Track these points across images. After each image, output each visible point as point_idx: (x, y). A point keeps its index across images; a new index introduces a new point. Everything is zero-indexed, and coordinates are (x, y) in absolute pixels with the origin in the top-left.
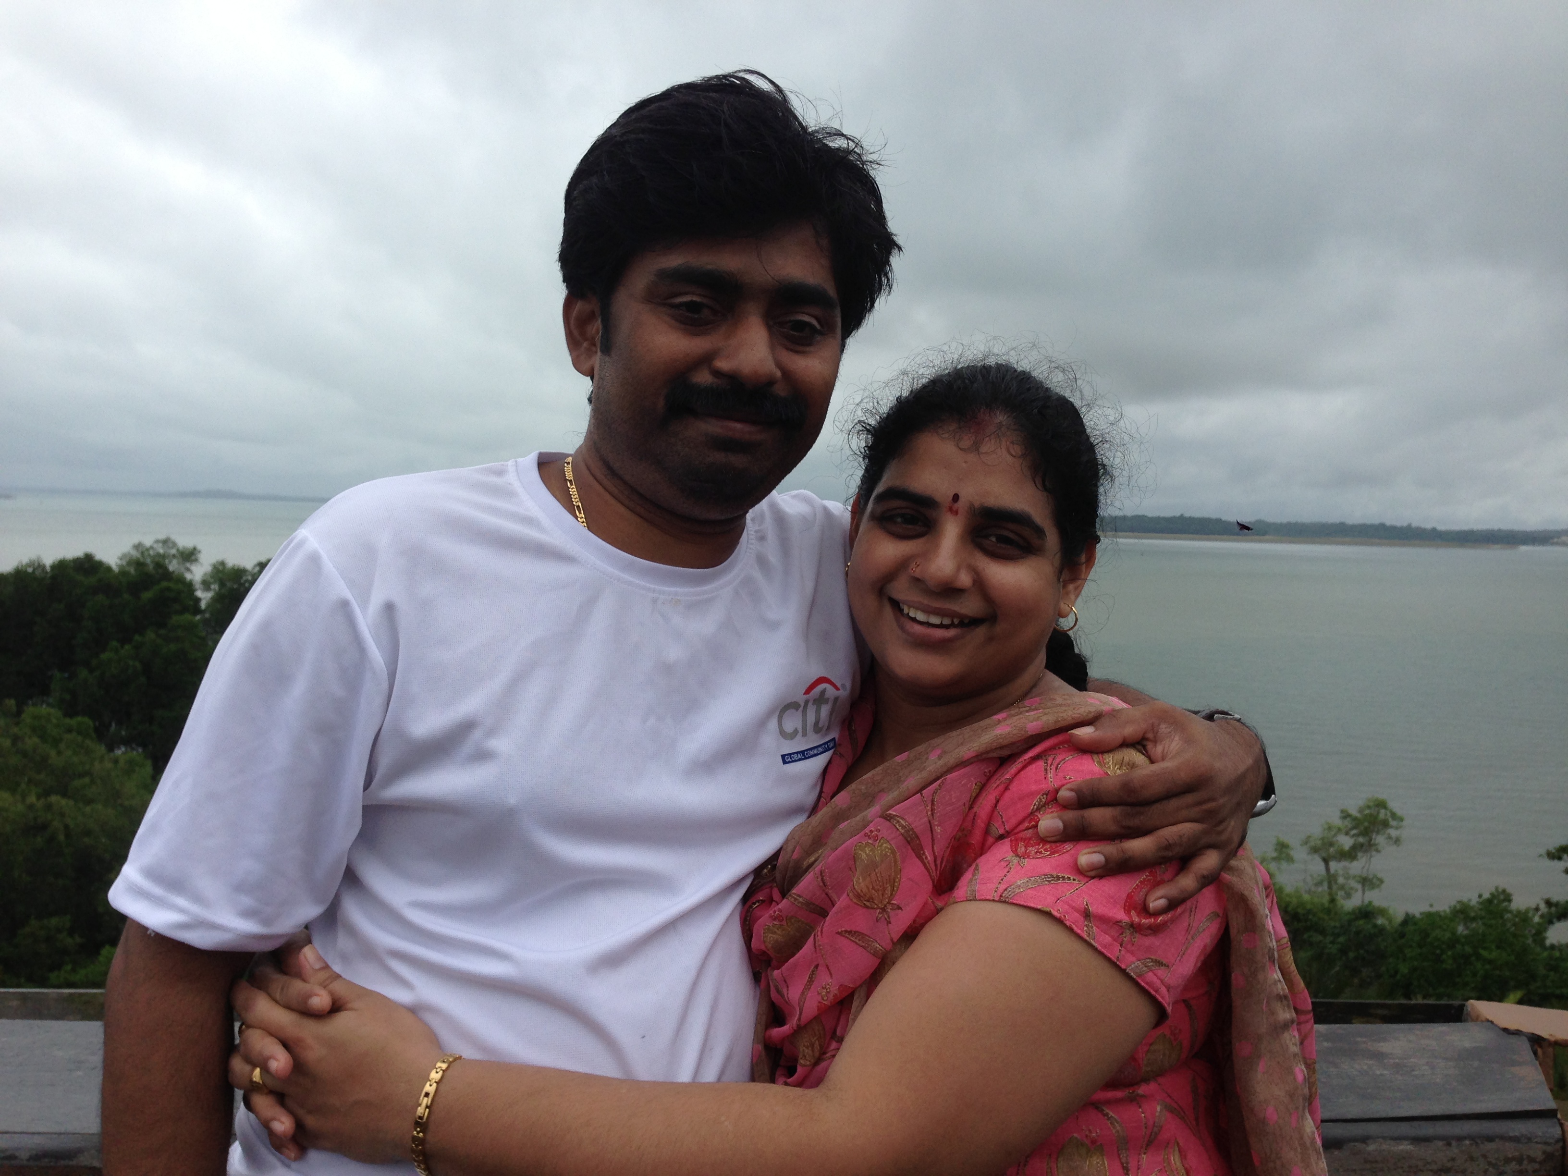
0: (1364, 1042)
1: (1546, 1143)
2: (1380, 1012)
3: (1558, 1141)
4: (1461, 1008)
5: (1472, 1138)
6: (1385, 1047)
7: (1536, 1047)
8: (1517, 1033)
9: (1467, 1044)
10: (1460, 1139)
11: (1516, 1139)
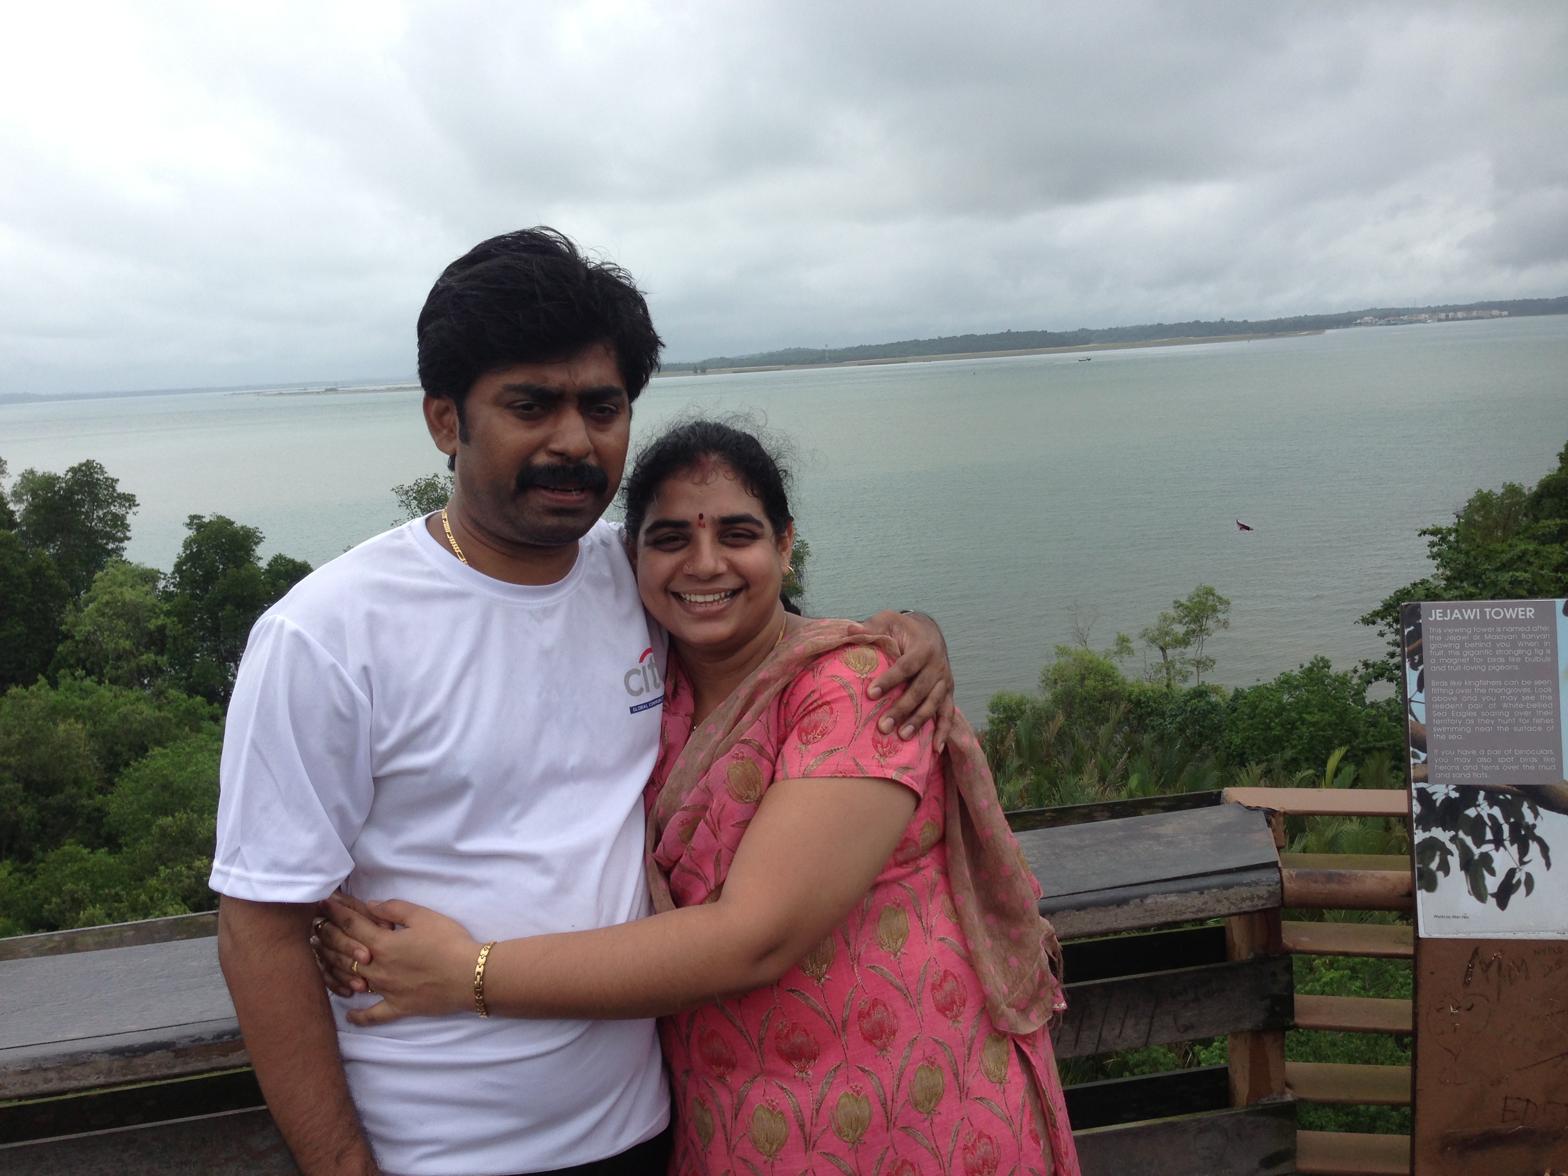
0: (1148, 828)
1: (1269, 885)
2: (1160, 804)
3: (1277, 883)
4: (1219, 794)
5: (1217, 887)
6: (1161, 830)
7: (1270, 817)
8: (1257, 809)
9: (1220, 821)
10: (1209, 888)
11: (1248, 885)
